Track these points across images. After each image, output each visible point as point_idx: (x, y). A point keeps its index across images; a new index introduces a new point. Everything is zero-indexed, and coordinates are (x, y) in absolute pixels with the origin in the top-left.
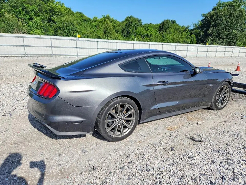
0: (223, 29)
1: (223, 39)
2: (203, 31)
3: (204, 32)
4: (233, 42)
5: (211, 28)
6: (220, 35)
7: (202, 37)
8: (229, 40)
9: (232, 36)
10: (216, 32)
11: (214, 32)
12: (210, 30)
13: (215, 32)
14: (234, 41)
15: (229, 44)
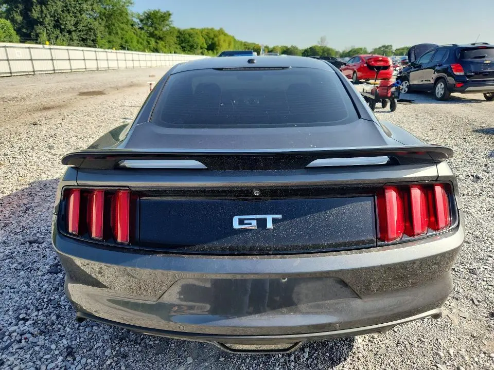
0: (63, 11)
1: (70, 32)
2: (18, 11)
3: (21, 14)
4: (90, 39)
5: (35, 7)
6: (61, 24)
7: (23, 27)
8: (82, 36)
9: (84, 26)
10: (51, 16)
11: (46, 16)
12: (35, 11)
13: (49, 16)
14: (92, 38)
15: (84, 42)
